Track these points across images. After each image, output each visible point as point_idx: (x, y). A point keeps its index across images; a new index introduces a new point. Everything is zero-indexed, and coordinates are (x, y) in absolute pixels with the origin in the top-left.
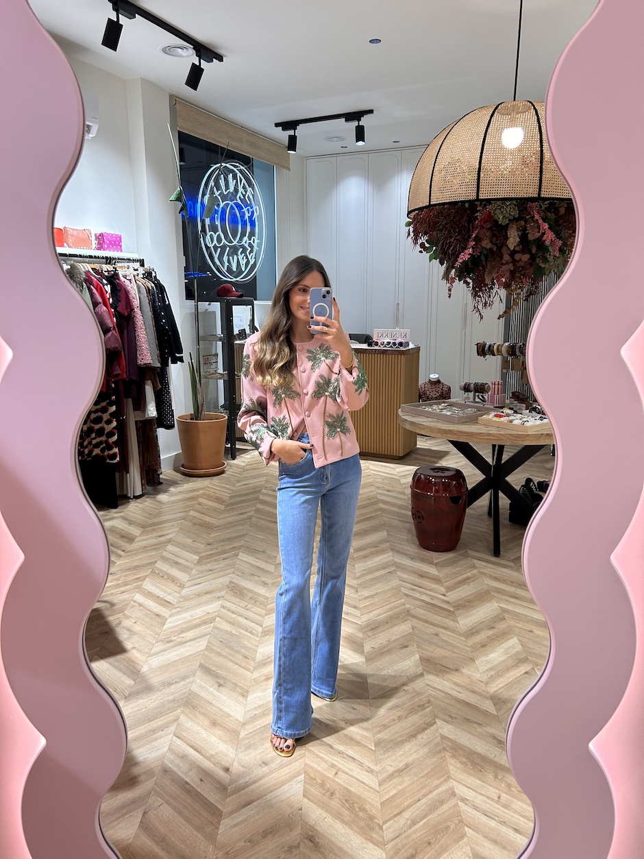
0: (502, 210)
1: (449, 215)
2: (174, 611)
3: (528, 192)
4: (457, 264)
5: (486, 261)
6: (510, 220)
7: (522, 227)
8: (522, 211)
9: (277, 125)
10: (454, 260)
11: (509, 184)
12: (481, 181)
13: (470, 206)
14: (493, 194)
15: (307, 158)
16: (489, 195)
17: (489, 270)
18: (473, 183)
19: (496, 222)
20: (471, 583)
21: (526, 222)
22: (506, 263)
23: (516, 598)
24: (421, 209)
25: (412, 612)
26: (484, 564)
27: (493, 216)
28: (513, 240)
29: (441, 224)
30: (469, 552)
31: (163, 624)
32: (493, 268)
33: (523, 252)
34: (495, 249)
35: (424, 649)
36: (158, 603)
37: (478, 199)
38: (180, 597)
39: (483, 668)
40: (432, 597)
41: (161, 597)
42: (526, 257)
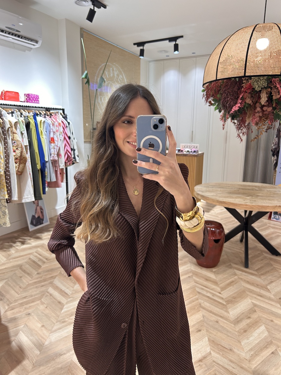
0: (258, 82)
1: (226, 85)
2: (69, 300)
3: (275, 71)
4: (231, 112)
5: (247, 110)
6: (261, 89)
7: (269, 92)
8: (269, 83)
9: (135, 44)
10: (230, 110)
11: (264, 67)
12: (247, 66)
13: (239, 80)
14: (253, 73)
15: (150, 62)
16: (251, 73)
17: (248, 116)
18: (242, 67)
19: (254, 89)
20: (235, 286)
21: (271, 88)
22: (258, 112)
23: (261, 296)
24: (211, 82)
25: (202, 305)
26: (240, 272)
27: (252, 86)
28: (264, 99)
29: (222, 90)
30: (232, 264)
31: (62, 309)
32: (250, 114)
33: (268, 106)
34: (252, 104)
35: (210, 333)
36: (60, 294)
37: (245, 76)
38: (73, 290)
39: (247, 349)
40: (214, 295)
41: (63, 289)
42: (270, 109)
